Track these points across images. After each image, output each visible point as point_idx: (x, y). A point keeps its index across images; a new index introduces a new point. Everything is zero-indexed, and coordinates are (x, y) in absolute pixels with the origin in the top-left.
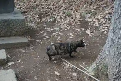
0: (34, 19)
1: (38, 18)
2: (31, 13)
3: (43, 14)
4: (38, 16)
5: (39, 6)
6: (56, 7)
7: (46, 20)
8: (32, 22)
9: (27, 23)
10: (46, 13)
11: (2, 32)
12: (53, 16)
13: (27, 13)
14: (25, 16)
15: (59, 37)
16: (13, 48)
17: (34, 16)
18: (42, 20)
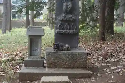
0: (98, 60)
1: (102, 58)
2: (96, 54)
3: (108, 55)
4: (102, 57)
5: (104, 48)
6: (122, 49)
7: (111, 60)
8: (96, 62)
9: (91, 63)
10: (112, 54)
11: (66, 64)
12: (119, 57)
13: (91, 55)
14: (90, 57)
15: (122, 72)
16: (76, 78)
17: (99, 57)
18: (106, 60)
